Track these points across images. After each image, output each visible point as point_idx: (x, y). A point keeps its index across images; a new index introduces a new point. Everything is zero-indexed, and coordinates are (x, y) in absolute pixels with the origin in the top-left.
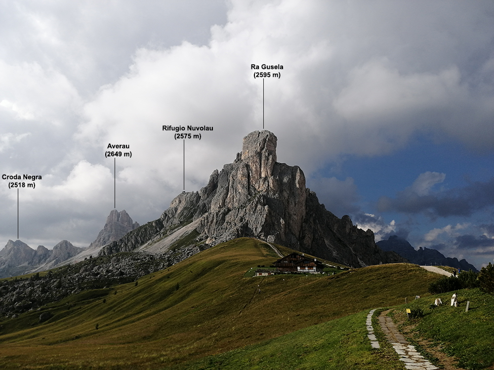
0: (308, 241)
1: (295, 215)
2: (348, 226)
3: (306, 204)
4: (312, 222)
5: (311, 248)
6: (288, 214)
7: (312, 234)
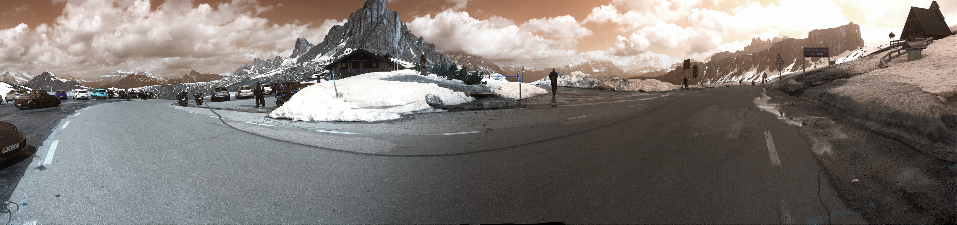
0: (401, 51)
1: (395, 38)
2: (422, 42)
3: (401, 32)
4: (404, 41)
5: (404, 54)
6: (392, 37)
7: (404, 47)
